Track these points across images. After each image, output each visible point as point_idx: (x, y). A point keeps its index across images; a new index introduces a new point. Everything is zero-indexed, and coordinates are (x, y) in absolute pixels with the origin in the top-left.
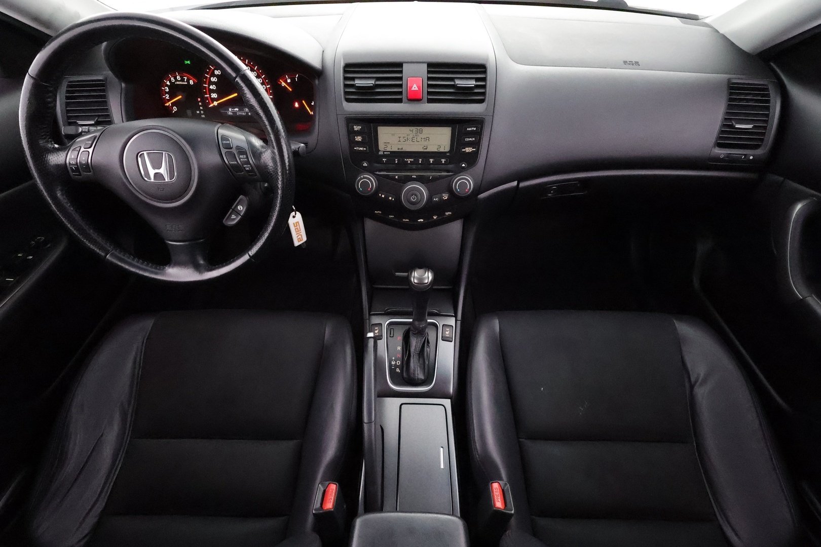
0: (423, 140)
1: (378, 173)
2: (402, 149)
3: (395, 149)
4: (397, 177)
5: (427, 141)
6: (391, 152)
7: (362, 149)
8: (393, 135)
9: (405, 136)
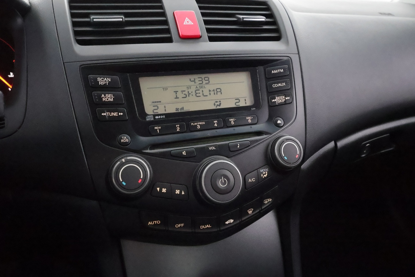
0: (212, 93)
1: (148, 151)
2: (183, 108)
3: (171, 110)
4: (184, 153)
5: (219, 93)
6: (168, 115)
7: (115, 114)
8: (165, 89)
9: (184, 89)
